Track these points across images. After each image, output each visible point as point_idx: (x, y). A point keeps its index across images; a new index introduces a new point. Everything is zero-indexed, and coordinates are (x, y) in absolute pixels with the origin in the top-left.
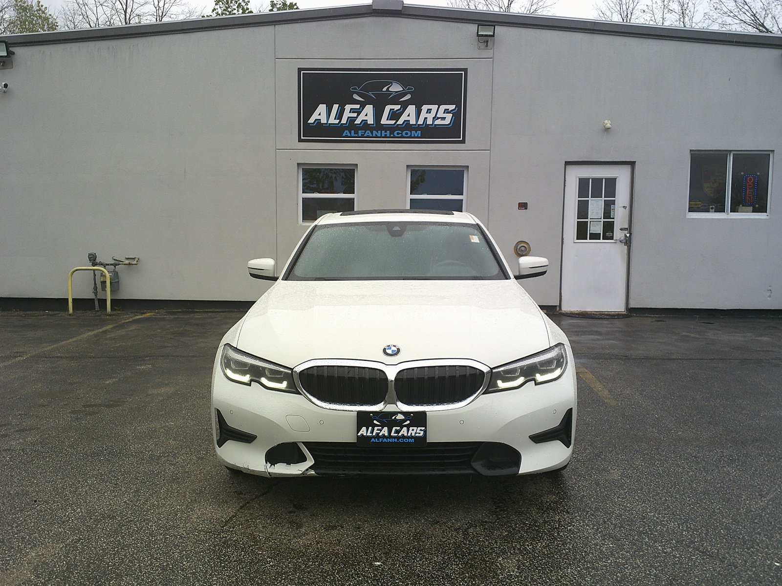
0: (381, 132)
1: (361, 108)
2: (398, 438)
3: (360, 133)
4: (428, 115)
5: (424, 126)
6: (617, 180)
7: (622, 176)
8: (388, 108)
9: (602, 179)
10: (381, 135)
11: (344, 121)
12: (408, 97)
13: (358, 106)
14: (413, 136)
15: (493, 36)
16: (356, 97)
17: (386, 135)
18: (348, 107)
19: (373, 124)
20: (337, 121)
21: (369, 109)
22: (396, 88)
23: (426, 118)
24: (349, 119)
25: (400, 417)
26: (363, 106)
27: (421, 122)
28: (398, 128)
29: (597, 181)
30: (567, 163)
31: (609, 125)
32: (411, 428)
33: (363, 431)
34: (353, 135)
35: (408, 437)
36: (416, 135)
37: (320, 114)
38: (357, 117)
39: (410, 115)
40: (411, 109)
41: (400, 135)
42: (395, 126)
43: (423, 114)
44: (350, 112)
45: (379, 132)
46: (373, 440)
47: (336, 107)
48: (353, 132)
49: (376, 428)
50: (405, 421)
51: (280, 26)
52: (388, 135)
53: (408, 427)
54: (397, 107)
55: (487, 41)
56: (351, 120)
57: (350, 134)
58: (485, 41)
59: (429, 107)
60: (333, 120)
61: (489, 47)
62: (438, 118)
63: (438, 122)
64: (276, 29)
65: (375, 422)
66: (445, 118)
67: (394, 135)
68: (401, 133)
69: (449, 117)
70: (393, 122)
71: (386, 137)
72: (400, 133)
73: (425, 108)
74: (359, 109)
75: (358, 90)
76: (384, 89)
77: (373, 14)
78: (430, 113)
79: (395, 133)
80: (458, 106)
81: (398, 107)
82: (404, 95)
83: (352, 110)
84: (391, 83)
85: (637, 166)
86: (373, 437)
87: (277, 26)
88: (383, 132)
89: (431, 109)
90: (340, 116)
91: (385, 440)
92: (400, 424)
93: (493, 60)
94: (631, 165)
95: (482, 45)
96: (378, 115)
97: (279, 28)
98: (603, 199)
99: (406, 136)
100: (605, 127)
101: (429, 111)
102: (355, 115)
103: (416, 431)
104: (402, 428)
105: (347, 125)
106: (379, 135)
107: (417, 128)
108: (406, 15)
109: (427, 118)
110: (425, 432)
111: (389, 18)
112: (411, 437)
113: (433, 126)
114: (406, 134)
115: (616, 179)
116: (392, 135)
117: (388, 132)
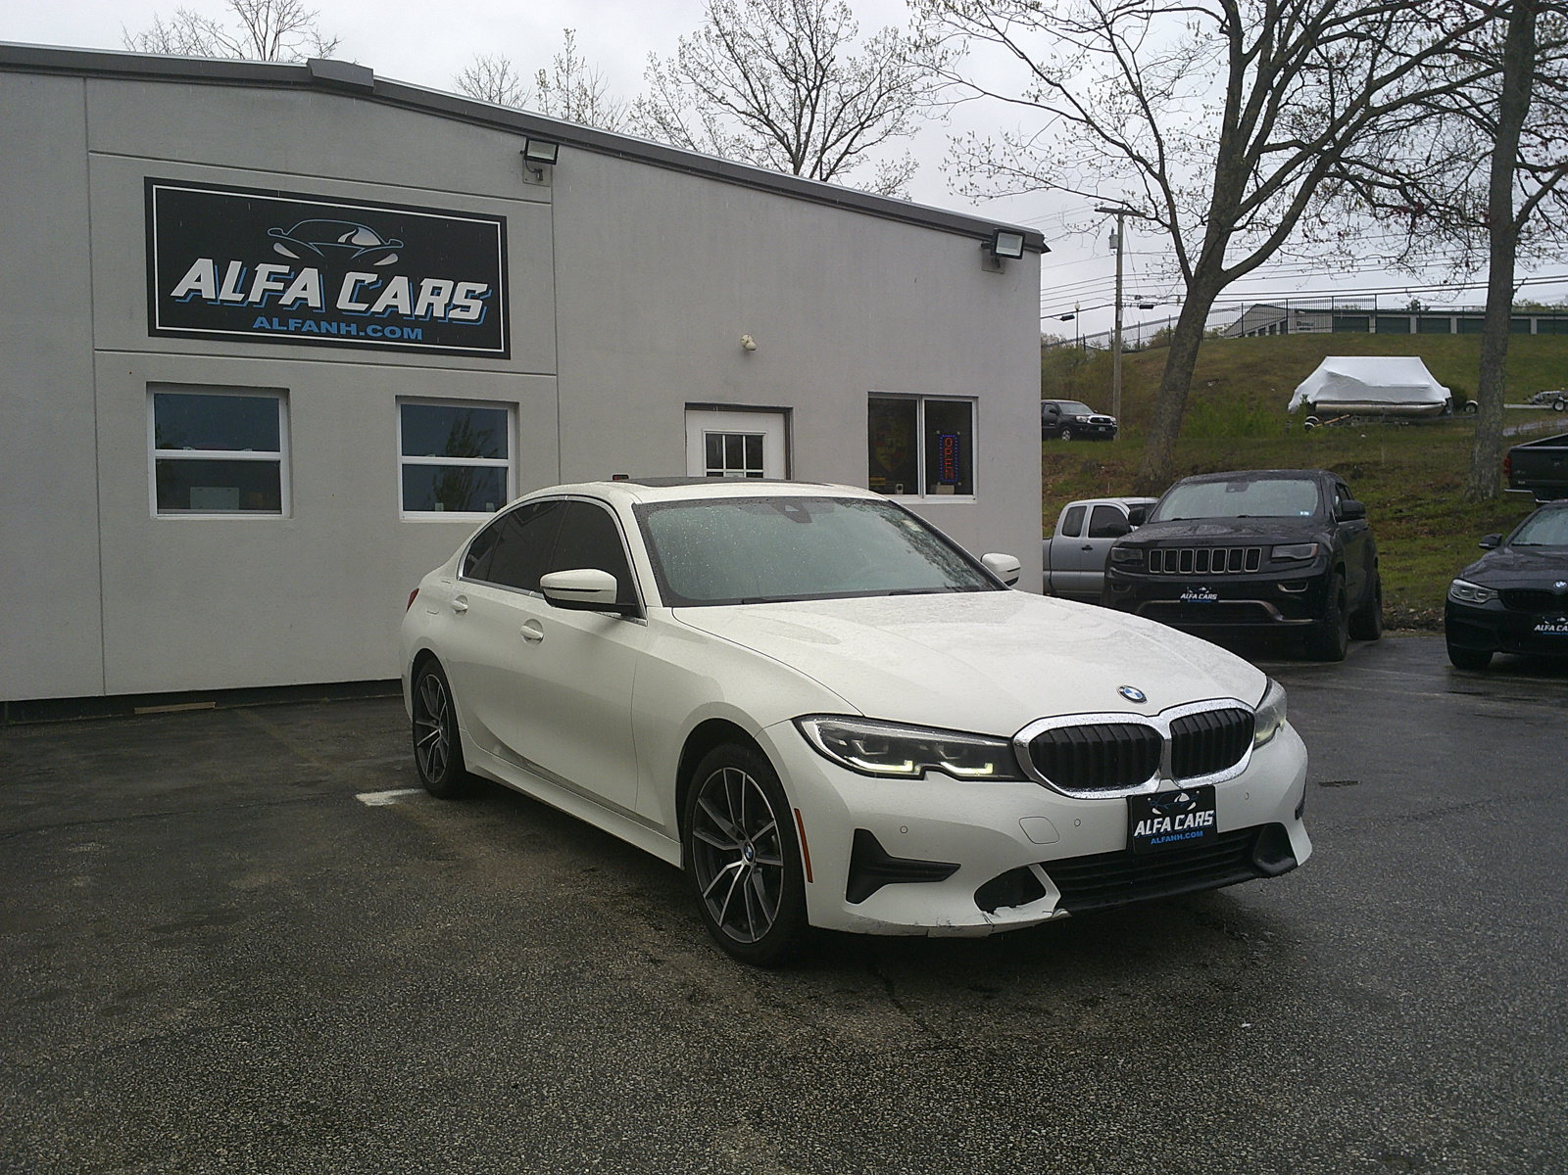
0: (339, 326)
1: (293, 273)
2: (1183, 832)
3: (292, 324)
4: (433, 299)
5: (428, 319)
6: (764, 438)
7: (771, 432)
8: (351, 278)
9: (742, 436)
10: (339, 330)
11: (255, 296)
12: (392, 259)
13: (285, 269)
14: (406, 337)
15: (554, 162)
16: (279, 248)
17: (348, 332)
18: (263, 270)
19: (321, 308)
20: (239, 297)
21: (310, 277)
22: (366, 239)
23: (430, 305)
24: (267, 293)
25: (1184, 798)
26: (296, 270)
27: (421, 310)
28: (375, 319)
29: (734, 440)
30: (690, 406)
31: (751, 344)
32: (1198, 814)
33: (1141, 829)
34: (276, 326)
35: (1195, 830)
36: (413, 337)
37: (200, 276)
38: (284, 291)
39: (397, 294)
40: (400, 284)
41: (380, 334)
42: (368, 314)
43: (425, 297)
44: (268, 280)
45: (334, 324)
46: (1153, 841)
47: (235, 267)
48: (275, 321)
49: (1156, 821)
50: (1189, 803)
51: (98, 82)
52: (354, 333)
53: (1194, 812)
54: (370, 278)
55: (540, 171)
56: (271, 297)
57: (271, 325)
58: (537, 170)
59: (438, 283)
60: (228, 294)
61: (544, 182)
62: (456, 307)
63: (455, 314)
64: (88, 86)
65: (1155, 811)
66: (469, 307)
67: (366, 333)
68: (382, 331)
69: (476, 306)
70: (363, 307)
71: (348, 335)
72: (380, 331)
73: (428, 284)
74: (289, 274)
75: (285, 235)
76: (342, 239)
77: (313, 88)
78: (439, 294)
79: (369, 330)
80: (493, 287)
81: (373, 277)
82: (385, 254)
83: (272, 276)
84: (356, 228)
85: (795, 417)
86: (1153, 836)
87: (88, 81)
88: (343, 325)
89: (441, 288)
90: (245, 284)
91: (1168, 839)
92: (1183, 809)
93: (552, 208)
94: (785, 413)
95: (532, 178)
96: (331, 290)
97: (94, 85)
98: (745, 470)
99: (390, 336)
100: (744, 346)
101: (436, 291)
102: (280, 286)
103: (1203, 818)
104: (1186, 817)
105: (263, 306)
106: (334, 330)
107: (413, 322)
108: (381, 97)
109: (432, 304)
110: (1214, 816)
111: (345, 99)
112: (1199, 828)
113: (447, 321)
114: (393, 332)
115: (762, 436)
116: (363, 334)
117: (354, 326)
